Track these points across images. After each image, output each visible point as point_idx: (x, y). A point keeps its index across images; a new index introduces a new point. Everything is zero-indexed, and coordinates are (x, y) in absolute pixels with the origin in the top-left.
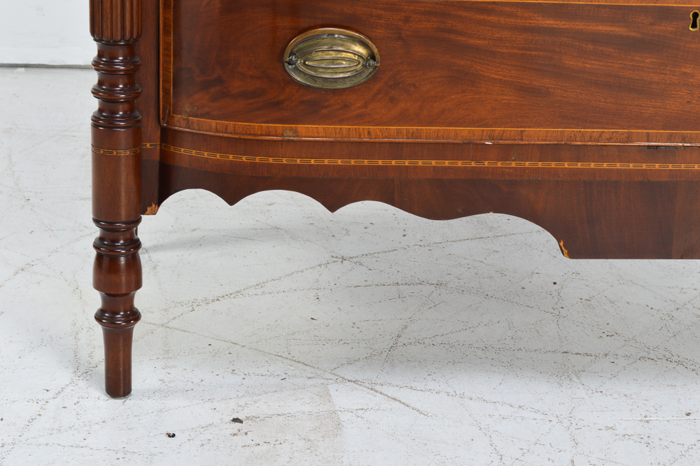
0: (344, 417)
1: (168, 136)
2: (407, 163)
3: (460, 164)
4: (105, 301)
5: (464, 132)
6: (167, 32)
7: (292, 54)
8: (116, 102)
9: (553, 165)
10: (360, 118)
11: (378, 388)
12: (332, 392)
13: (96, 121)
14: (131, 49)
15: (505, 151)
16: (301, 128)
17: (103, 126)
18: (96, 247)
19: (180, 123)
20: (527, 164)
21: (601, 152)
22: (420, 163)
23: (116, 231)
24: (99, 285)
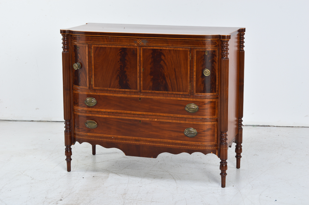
1: (75, 134)
2: (102, 139)
3: (109, 140)
4: (67, 157)
5: (109, 136)
6: (73, 119)
7: (86, 123)
8: (67, 128)
9: (122, 141)
10: (95, 133)
14: (69, 121)
15: (116, 139)
16: (88, 134)
17: (66, 132)
18: (65, 149)
19: (75, 132)
20: (119, 141)
21: (129, 140)
23: (68, 147)
24: (66, 155)
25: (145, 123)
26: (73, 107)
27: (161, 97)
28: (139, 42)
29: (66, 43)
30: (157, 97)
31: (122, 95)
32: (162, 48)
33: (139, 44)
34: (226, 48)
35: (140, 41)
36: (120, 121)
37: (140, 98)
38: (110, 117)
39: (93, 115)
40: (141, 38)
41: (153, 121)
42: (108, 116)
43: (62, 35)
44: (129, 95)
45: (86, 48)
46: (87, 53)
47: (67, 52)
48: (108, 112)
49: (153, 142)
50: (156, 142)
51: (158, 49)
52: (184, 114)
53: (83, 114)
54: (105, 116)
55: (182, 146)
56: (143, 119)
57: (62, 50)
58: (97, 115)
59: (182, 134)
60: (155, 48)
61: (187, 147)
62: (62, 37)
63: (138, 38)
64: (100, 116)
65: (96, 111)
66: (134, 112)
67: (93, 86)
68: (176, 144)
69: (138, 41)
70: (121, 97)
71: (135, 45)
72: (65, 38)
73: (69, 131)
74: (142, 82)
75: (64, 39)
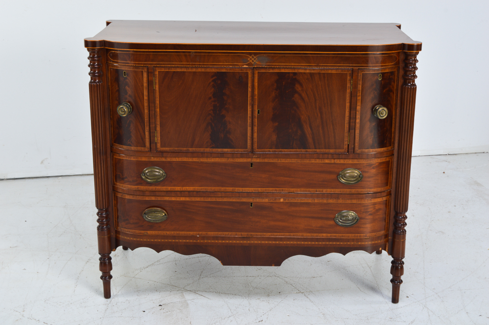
0: (189, 302)
1: (117, 232)
2: (177, 241)
3: (191, 241)
4: (103, 274)
5: (191, 233)
6: (115, 206)
7: (145, 214)
8: (104, 224)
9: (216, 241)
10: (164, 230)
11: (196, 292)
12: (184, 295)
13: (98, 228)
14: (107, 211)
15: (203, 238)
16: (148, 232)
17: (100, 229)
18: (100, 260)
19: (119, 229)
20: (209, 241)
21: (229, 239)
22: (181, 241)
23: (105, 256)
24: (101, 270)
25: (261, 207)
26: (114, 184)
27: (293, 159)
28: (253, 61)
29: (97, 65)
30: (284, 159)
31: (217, 159)
32: (296, 71)
33: (252, 65)
34: (412, 68)
35: (255, 59)
36: (212, 206)
37: (252, 164)
38: (193, 199)
39: (159, 199)
40: (255, 54)
41: (276, 203)
42: (187, 199)
43: (88, 50)
44: (230, 159)
45: (143, 75)
46: (145, 85)
47: (98, 82)
48: (189, 192)
49: (275, 239)
50: (281, 239)
51: (289, 73)
52: (336, 188)
53: (138, 197)
54: (182, 199)
55: (330, 241)
56: (258, 200)
57: (89, 78)
58: (167, 198)
59: (332, 222)
60: (283, 71)
61: (338, 243)
62: (88, 54)
63: (250, 54)
64: (173, 199)
65: (165, 190)
66: (241, 189)
67: (159, 145)
68: (318, 240)
69: (251, 59)
70: (214, 164)
71: (245, 66)
72: (94, 55)
73: (106, 228)
74: (255, 135)
75: (91, 58)
